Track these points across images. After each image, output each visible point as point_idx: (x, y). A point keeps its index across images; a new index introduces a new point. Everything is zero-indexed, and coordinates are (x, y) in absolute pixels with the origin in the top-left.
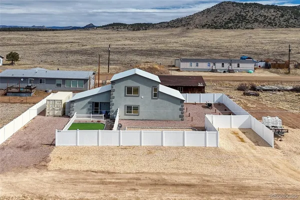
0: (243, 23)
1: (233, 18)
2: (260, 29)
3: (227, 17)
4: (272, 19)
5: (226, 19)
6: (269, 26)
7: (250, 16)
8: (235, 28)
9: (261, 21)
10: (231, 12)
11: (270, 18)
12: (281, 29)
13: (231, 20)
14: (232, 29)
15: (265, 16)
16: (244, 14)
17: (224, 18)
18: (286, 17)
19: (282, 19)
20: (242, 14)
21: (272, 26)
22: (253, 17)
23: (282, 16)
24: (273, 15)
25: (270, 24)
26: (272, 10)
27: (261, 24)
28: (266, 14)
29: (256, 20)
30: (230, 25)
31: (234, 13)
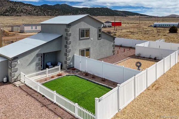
0: (15, 13)
1: (8, 10)
2: (25, 16)
3: (4, 9)
4: (30, 11)
5: (4, 10)
6: (29, 15)
7: (18, 9)
8: (10, 16)
9: (25, 12)
10: (7, 6)
11: (29, 11)
12: (35, 16)
13: (7, 11)
14: (8, 16)
15: (26, 9)
16: (15, 8)
17: (3, 9)
18: (36, 11)
19: (35, 11)
20: (14, 7)
21: (30, 15)
22: (20, 10)
23: (35, 10)
24: (30, 9)
25: (29, 14)
26: (30, 7)
27: (25, 14)
28: (26, 8)
29: (22, 11)
30: (7, 14)
31: (9, 6)
